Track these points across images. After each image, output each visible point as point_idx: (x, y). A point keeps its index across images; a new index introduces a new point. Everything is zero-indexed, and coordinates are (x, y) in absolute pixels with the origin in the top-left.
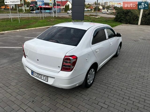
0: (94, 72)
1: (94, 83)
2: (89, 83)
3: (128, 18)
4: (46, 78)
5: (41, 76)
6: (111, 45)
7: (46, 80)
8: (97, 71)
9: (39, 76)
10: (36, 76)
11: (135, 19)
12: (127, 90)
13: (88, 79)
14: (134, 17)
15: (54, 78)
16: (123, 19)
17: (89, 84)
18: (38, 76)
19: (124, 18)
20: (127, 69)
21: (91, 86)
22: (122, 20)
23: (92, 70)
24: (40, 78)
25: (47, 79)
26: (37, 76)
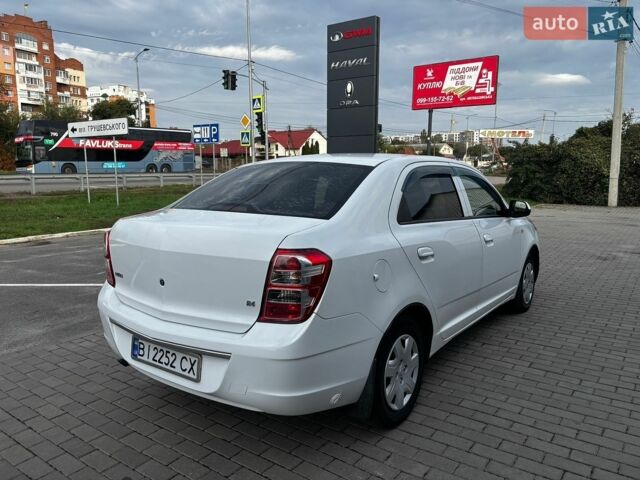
0: (415, 355)
1: (418, 408)
2: (393, 402)
3: (561, 181)
4: (192, 365)
5: (172, 359)
6: (488, 246)
7: (191, 375)
8: (431, 354)
9: (164, 360)
10: (150, 360)
11: (594, 183)
12: (579, 437)
13: (389, 380)
14: (586, 176)
15: (228, 358)
16: (543, 186)
17: (395, 407)
18: (157, 358)
19: (547, 183)
20: (573, 359)
21: (406, 423)
22: (536, 188)
23: (403, 342)
24: (168, 367)
25: (195, 368)
26: (154, 360)
